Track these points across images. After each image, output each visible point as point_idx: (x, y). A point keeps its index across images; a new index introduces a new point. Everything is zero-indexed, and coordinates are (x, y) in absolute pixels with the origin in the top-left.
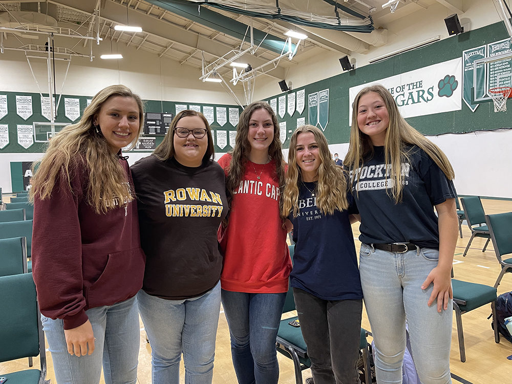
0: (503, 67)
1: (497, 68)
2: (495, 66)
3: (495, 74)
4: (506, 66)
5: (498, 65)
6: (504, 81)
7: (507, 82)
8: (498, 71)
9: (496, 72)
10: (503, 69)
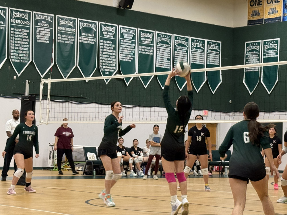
0: (23, 37)
1: (17, 36)
2: (16, 33)
3: (15, 40)
4: (25, 37)
5: (18, 33)
6: (23, 51)
7: (25, 52)
8: (18, 39)
9: (16, 39)
10: (22, 38)
